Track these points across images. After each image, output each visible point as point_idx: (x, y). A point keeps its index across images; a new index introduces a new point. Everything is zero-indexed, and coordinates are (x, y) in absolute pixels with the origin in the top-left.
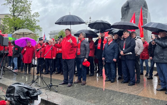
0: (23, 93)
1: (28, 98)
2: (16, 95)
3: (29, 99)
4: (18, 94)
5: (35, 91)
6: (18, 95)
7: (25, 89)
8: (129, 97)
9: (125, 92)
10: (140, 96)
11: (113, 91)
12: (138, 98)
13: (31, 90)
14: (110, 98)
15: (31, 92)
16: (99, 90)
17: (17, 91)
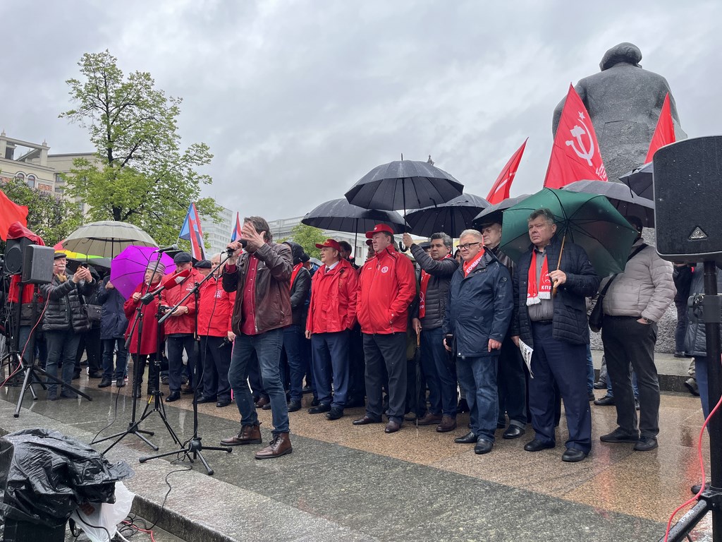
0: (47, 469)
1: (68, 491)
2: (13, 476)
3: (71, 497)
4: (23, 474)
5: (99, 465)
6: (22, 478)
7: (53, 455)
8: (517, 505)
9: (510, 484)
10: (568, 503)
11: (460, 476)
12: (555, 511)
13: (81, 459)
14: (431, 504)
15: (79, 467)
16: (399, 469)
17: (21, 462)
